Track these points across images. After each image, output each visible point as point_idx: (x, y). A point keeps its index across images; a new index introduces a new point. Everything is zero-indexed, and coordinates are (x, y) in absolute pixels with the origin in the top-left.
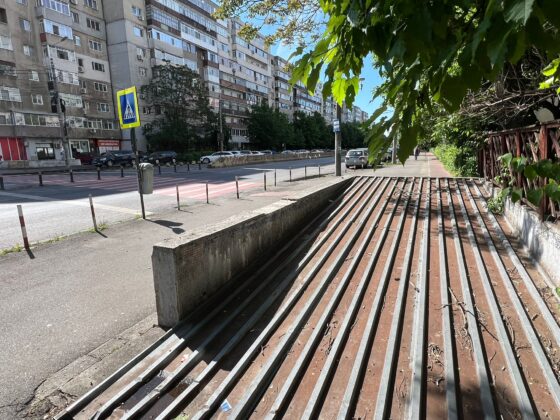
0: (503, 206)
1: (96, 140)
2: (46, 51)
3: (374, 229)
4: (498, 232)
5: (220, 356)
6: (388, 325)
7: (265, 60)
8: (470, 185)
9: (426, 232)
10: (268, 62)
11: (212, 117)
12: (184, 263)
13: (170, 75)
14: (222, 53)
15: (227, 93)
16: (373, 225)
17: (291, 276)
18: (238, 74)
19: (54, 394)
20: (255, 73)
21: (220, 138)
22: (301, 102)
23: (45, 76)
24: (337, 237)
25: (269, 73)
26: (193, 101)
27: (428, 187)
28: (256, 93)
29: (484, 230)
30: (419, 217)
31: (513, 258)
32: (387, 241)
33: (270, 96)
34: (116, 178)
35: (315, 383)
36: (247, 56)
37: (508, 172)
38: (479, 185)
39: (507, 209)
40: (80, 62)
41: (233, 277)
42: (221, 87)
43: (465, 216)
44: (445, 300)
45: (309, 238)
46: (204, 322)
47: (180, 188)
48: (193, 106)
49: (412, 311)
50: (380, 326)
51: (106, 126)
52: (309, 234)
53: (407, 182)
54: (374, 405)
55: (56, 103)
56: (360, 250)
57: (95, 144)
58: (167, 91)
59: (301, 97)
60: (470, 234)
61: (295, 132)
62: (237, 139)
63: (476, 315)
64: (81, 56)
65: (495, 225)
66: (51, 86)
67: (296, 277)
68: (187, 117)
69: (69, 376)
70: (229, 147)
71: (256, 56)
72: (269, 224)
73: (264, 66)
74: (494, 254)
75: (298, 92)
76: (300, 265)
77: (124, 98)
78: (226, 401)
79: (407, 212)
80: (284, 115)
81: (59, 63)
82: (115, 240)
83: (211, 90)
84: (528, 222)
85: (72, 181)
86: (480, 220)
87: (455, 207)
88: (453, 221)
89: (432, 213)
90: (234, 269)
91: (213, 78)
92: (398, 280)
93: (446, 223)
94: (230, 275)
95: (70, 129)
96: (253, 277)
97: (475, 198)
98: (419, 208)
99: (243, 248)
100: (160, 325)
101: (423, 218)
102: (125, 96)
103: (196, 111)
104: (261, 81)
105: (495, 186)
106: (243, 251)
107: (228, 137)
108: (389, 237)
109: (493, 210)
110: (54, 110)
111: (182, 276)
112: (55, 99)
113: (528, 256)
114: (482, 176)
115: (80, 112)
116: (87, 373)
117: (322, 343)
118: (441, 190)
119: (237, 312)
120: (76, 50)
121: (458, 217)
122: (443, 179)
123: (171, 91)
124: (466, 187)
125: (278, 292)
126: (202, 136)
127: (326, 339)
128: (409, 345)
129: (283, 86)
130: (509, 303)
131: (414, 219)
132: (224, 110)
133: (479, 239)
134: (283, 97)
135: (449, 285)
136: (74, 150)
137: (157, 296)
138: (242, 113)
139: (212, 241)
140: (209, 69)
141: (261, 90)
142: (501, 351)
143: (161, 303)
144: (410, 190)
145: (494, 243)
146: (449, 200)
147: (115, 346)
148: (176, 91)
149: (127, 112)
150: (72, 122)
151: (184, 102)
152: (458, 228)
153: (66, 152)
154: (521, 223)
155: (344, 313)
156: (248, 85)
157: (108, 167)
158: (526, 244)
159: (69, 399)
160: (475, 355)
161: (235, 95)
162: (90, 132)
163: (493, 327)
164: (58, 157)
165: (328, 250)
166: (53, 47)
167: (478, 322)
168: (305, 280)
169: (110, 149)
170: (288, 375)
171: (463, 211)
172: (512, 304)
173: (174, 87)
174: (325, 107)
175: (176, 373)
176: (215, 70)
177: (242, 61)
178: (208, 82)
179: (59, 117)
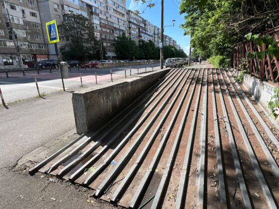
0: (242, 79)
1: (35, 55)
2: (3, 5)
3: (181, 90)
4: (240, 90)
5: (109, 143)
6: (189, 129)
7: (123, 12)
8: (227, 71)
9: (206, 91)
10: (125, 13)
11: (96, 42)
12: (89, 102)
13: (73, 19)
14: (100, 8)
15: (104, 30)
16: (180, 89)
17: (141, 110)
18: (109, 19)
19: (28, 162)
20: (118, 19)
21: (101, 53)
22: (142, 35)
23: (4, 19)
24: (163, 94)
25: (125, 19)
26: (86, 34)
27: (207, 72)
28: (119, 30)
29: (233, 90)
30: (203, 85)
31: (247, 100)
32: (187, 95)
33: (126, 31)
34: (47, 73)
35: (156, 152)
36: (114, 9)
37: (246, 62)
38: (231, 71)
39: (244, 80)
40: (23, 12)
41: (113, 111)
42: (101, 26)
43: (225, 84)
44: (215, 118)
45: (149, 95)
46: (100, 130)
47: (82, 77)
48: (86, 37)
49: (200, 123)
50: (185, 129)
51: (40, 47)
52: (150, 93)
53: (196, 70)
54: (184, 159)
55: (12, 33)
56: (175, 99)
57: (35, 57)
58: (72, 28)
59: (143, 32)
60: (227, 91)
61: (140, 51)
62: (110, 54)
63: (230, 123)
64: (23, 8)
65: (239, 87)
66: (8, 24)
67: (144, 111)
68: (83, 42)
69: (34, 155)
70: (106, 58)
71: (118, 10)
72: (130, 87)
73: (123, 15)
74: (238, 99)
75: (141, 29)
76: (146, 106)
77: (50, 26)
78: (113, 161)
79: (197, 82)
80: (134, 42)
81: (11, 12)
82: (51, 100)
83: (95, 28)
84: (255, 84)
85: (24, 75)
86: (231, 85)
87: (220, 80)
88: (219, 86)
89: (209, 83)
90: (113, 108)
91: (96, 21)
92: (193, 110)
93: (216, 87)
94: (111, 111)
95: (20, 48)
96: (123, 111)
97: (229, 77)
98: (202, 81)
99: (118, 98)
100: (78, 133)
101: (204, 85)
102: (50, 25)
103: (88, 39)
104: (121, 24)
105: (239, 70)
106: (117, 99)
107: (105, 53)
108: (188, 93)
109: (238, 81)
110: (11, 38)
111: (88, 108)
112: (11, 32)
113: (254, 99)
114: (233, 67)
115: (25, 39)
116: (43, 153)
117: (158, 137)
118: (213, 74)
119: (116, 126)
120: (20, 4)
121: (221, 84)
122: (214, 69)
123: (74, 28)
124: (225, 72)
125: (136, 117)
126: (91, 52)
127: (159, 135)
128: (199, 136)
129: (133, 26)
130: (245, 118)
131: (200, 85)
132: (102, 39)
133: (231, 94)
134: (133, 32)
135: (217, 112)
136: (23, 60)
137: (76, 119)
138: (112, 41)
139: (102, 92)
140: (94, 16)
141: (122, 28)
142: (241, 136)
143: (78, 122)
144: (198, 73)
145: (238, 95)
146: (217, 77)
147: (56, 142)
148: (77, 28)
149: (52, 34)
150: (21, 45)
151: (81, 34)
152: (221, 89)
153: (19, 61)
154: (251, 85)
155: (168, 125)
156: (115, 26)
157: (43, 69)
158: (253, 94)
159: (35, 164)
160: (229, 138)
161: (108, 31)
162: (31, 50)
163: (238, 127)
164: (15, 63)
165: (159, 99)
166: (7, 2)
167: (231, 126)
168: (149, 112)
169: (43, 59)
170: (142, 149)
171: (223, 82)
172: (246, 118)
173: (75, 26)
174: (154, 37)
175: (88, 151)
176: (97, 17)
177: (111, 12)
178: (93, 23)
179: (14, 42)
